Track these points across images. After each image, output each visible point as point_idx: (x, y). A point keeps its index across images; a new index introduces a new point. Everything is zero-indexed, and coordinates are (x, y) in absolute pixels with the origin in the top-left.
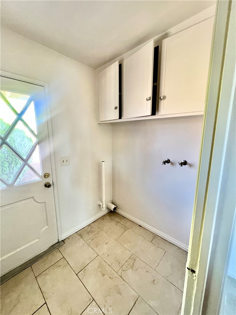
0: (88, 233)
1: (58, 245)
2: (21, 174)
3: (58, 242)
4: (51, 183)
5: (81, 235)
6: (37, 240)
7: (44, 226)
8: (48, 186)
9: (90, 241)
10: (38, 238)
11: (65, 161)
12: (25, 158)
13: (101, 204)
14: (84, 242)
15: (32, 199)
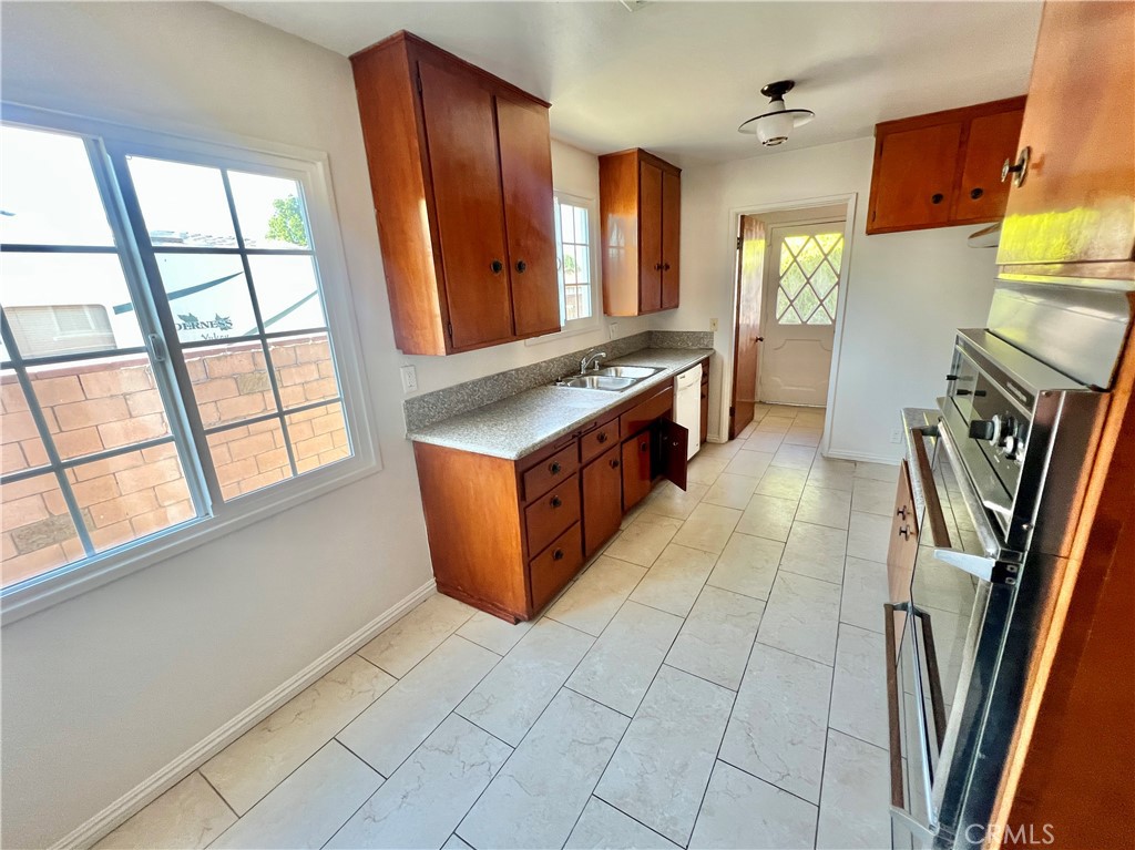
2: (815, 314)
12: (822, 298)
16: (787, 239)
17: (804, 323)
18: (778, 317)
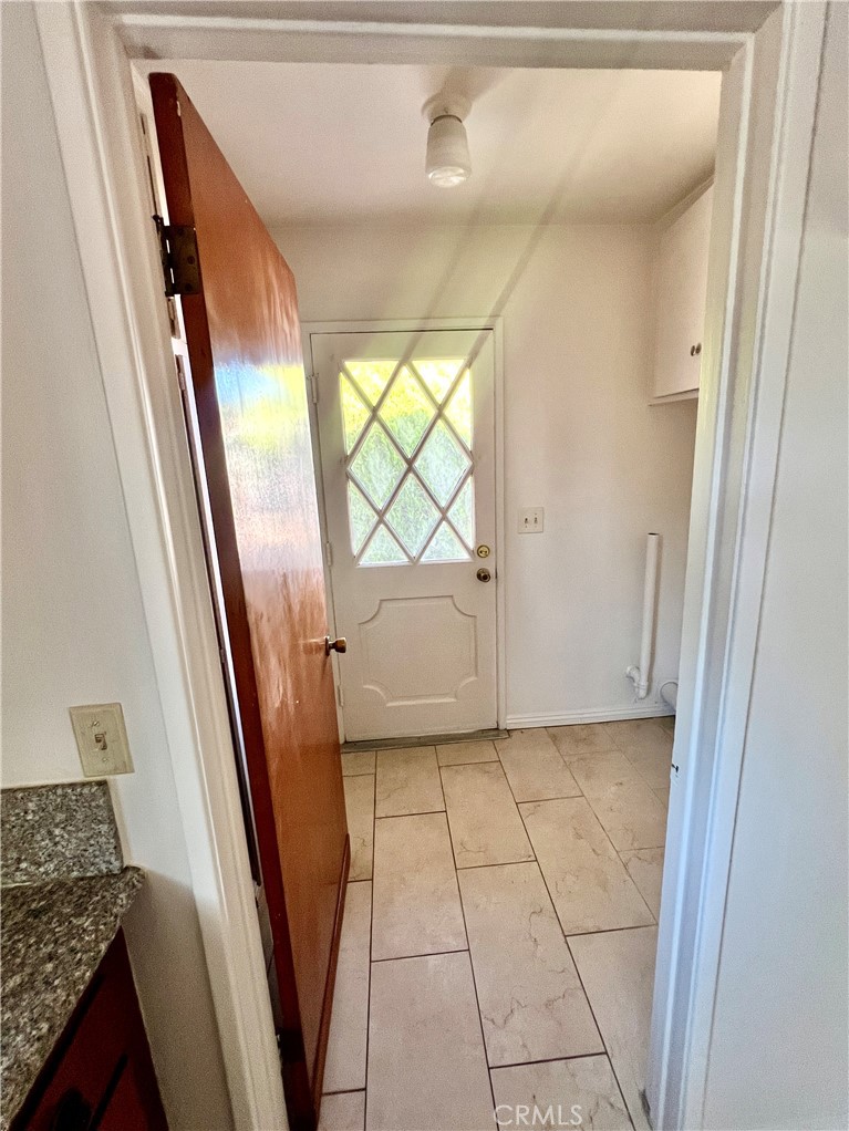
0: (578, 741)
1: (496, 734)
2: (434, 540)
3: (497, 729)
4: (492, 573)
5: (554, 738)
6: (453, 700)
7: (469, 675)
8: (483, 577)
9: (576, 758)
10: (456, 697)
11: (531, 519)
12: (443, 504)
13: (635, 674)
14: (557, 754)
15: (449, 601)
16: (349, 365)
17: (414, 561)
18: (356, 548)
